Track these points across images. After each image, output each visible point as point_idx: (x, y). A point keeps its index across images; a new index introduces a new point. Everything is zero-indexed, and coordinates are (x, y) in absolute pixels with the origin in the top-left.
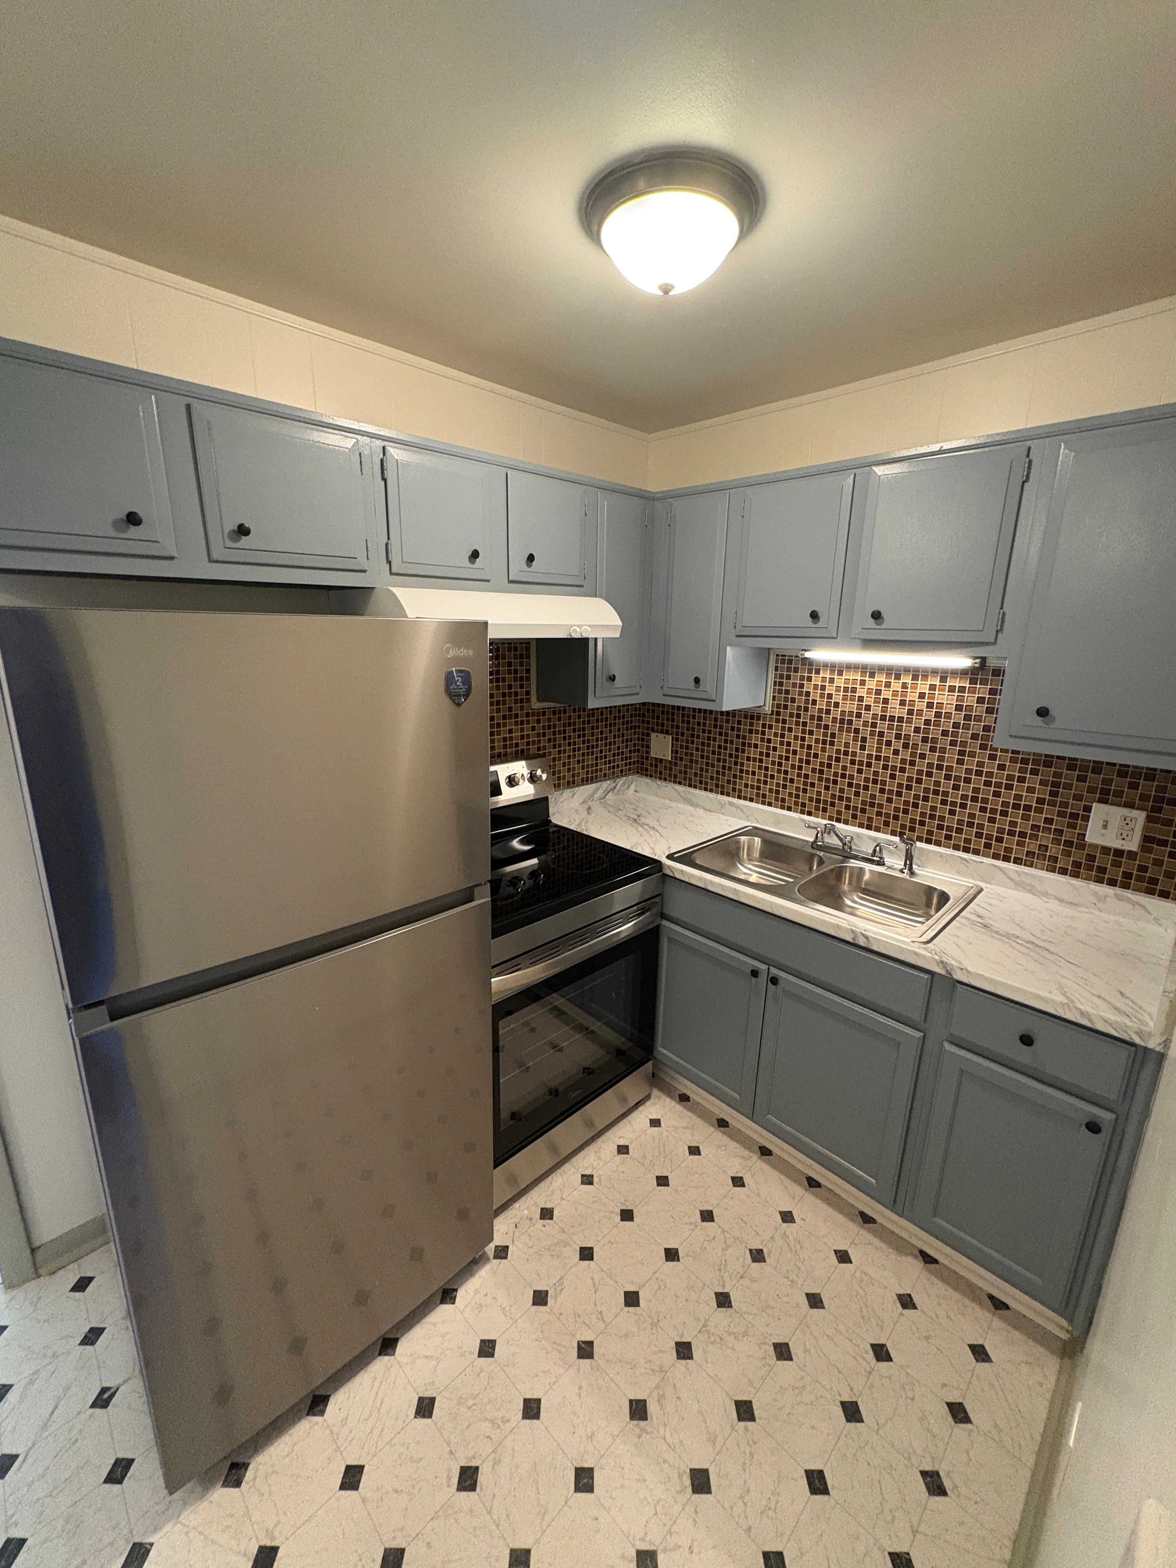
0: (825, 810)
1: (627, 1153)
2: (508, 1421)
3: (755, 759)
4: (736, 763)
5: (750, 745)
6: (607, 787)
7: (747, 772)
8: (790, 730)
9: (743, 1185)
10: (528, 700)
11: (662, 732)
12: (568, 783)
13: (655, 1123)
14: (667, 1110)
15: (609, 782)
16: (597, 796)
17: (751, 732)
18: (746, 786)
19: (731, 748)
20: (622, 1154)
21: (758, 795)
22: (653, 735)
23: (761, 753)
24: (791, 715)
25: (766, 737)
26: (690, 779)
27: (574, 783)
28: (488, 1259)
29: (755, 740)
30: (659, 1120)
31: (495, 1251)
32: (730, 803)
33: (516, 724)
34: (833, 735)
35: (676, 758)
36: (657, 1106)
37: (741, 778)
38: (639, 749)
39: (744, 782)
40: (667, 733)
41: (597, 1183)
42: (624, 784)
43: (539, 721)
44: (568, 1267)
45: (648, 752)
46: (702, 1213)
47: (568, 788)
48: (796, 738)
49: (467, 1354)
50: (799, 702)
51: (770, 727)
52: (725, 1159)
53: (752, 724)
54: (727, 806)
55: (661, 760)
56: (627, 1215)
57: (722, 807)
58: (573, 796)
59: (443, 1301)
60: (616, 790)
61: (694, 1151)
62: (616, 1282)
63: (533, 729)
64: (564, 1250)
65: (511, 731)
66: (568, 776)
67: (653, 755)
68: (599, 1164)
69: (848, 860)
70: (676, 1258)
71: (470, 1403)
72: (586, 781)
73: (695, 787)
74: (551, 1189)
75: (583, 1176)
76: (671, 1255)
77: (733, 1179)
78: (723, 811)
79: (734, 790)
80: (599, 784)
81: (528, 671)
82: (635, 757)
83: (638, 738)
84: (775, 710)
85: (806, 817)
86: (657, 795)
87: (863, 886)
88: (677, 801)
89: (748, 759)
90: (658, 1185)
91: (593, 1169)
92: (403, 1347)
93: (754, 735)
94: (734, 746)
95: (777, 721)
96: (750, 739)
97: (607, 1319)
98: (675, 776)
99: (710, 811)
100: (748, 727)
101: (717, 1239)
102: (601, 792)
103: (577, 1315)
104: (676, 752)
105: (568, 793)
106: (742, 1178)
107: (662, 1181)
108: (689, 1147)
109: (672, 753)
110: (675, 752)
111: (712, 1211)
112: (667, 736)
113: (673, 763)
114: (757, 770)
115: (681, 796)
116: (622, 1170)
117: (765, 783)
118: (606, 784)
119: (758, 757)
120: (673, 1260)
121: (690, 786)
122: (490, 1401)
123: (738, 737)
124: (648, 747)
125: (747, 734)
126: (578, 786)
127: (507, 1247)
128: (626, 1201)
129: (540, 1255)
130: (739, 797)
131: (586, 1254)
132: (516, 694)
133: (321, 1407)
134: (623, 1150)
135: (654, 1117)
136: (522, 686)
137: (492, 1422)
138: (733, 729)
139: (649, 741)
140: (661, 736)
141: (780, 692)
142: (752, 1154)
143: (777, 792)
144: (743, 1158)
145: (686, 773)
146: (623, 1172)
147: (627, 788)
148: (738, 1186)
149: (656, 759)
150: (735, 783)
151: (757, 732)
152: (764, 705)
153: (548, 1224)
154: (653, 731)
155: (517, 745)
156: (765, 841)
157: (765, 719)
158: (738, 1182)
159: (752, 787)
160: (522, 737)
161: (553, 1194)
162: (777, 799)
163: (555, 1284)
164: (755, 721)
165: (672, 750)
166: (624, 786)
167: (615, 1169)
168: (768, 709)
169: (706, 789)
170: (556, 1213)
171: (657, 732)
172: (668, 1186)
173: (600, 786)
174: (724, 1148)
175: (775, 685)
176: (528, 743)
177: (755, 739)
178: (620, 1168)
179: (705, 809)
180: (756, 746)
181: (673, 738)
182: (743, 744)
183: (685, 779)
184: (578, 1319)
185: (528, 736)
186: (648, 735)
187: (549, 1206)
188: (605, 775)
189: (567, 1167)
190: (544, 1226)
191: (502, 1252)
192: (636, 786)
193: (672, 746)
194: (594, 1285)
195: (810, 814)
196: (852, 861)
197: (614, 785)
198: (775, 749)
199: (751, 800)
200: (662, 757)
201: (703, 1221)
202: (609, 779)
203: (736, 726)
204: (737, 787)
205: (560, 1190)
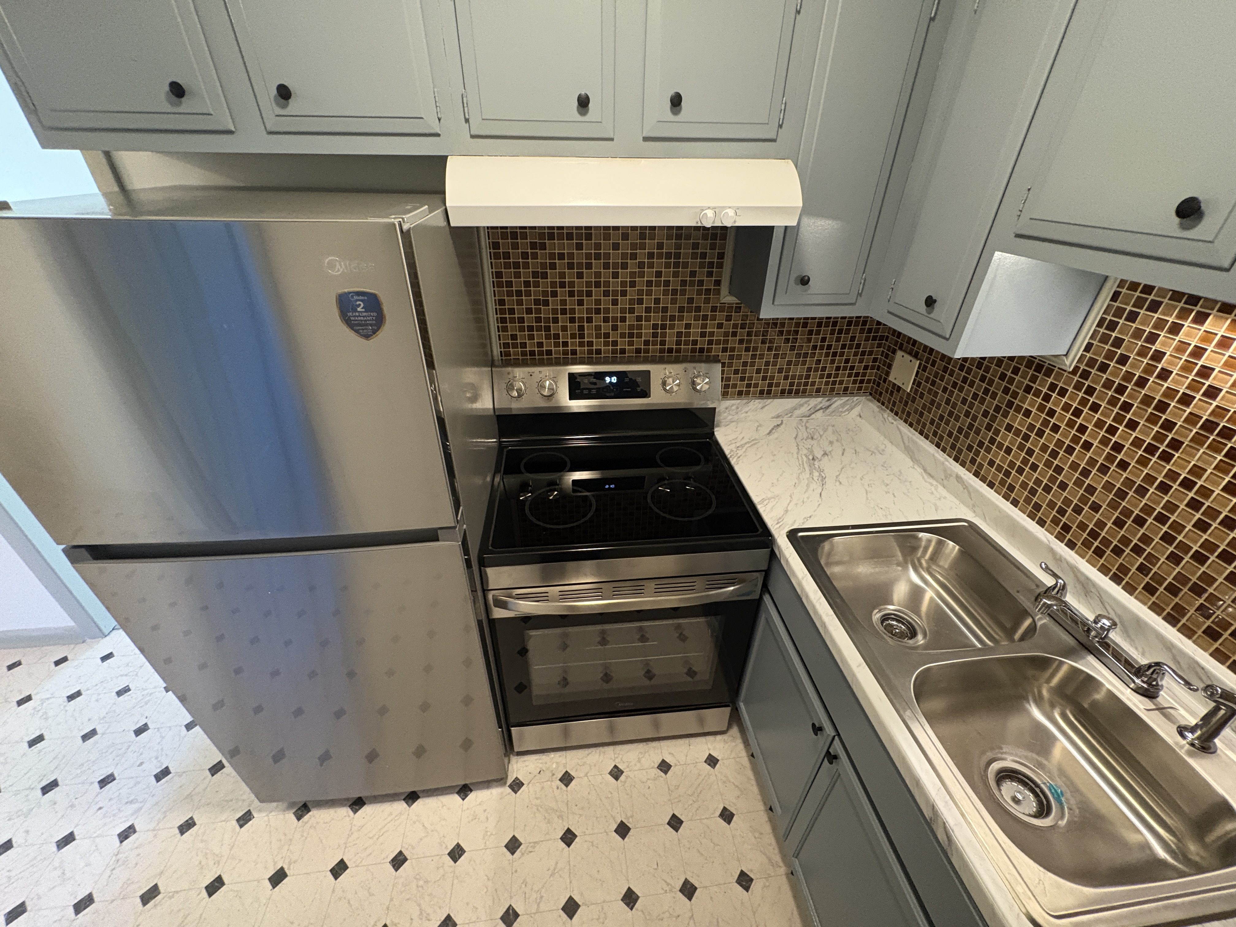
0: (1099, 553)
1: (666, 773)
2: (429, 920)
3: (1018, 433)
4: (989, 428)
5: (1018, 409)
6: (816, 405)
7: (1000, 446)
8: (1095, 408)
9: (747, 889)
10: (718, 292)
11: (910, 354)
12: (762, 392)
13: (712, 761)
14: (733, 755)
15: (820, 399)
16: (798, 412)
17: (1028, 389)
18: (991, 463)
19: (991, 404)
20: (661, 770)
21: (1002, 483)
22: (899, 353)
23: (1031, 427)
24: (1108, 384)
25: (1049, 405)
26: (924, 425)
27: (769, 392)
28: (505, 783)
29: (1029, 405)
30: (718, 760)
31: (514, 781)
32: (958, 478)
33: (696, 319)
34: (1176, 444)
35: (916, 393)
36: (726, 746)
37: (988, 450)
38: (879, 366)
39: (990, 456)
40: (916, 356)
41: (621, 781)
42: (843, 405)
43: (729, 318)
44: (548, 837)
45: (888, 374)
46: (686, 882)
47: (759, 398)
48: (1100, 424)
49: (444, 846)
50: (1133, 366)
51: (1063, 392)
52: (750, 847)
53: (1034, 379)
54: (953, 480)
55: (899, 388)
56: (623, 830)
57: (946, 477)
58: (762, 408)
59: (458, 793)
60: (830, 410)
61: (727, 816)
62: (571, 882)
63: (720, 326)
64: (556, 819)
65: (688, 326)
66: (763, 385)
67: (891, 378)
68: (635, 765)
69: (1084, 652)
70: (632, 904)
71: (421, 883)
72: (784, 394)
73: (927, 437)
74: (585, 760)
75: (616, 767)
76: (630, 898)
77: (743, 874)
78: (945, 482)
79: (973, 461)
80: (806, 399)
81: (721, 256)
82: (871, 374)
83: (883, 352)
84: (1082, 367)
85: (1061, 548)
86: (878, 430)
87: (1086, 706)
88: (897, 446)
89: (1009, 428)
90: (669, 823)
91: (628, 767)
92: (419, 804)
93: (1030, 396)
94: (996, 402)
95: (1078, 387)
96: (1023, 401)
97: (543, 907)
98: (909, 414)
99: (930, 475)
100: (1026, 382)
101: (680, 919)
102: (804, 410)
103: (525, 882)
104: (919, 384)
105: (756, 403)
106: (752, 880)
107: (675, 823)
108: (725, 809)
109: (913, 384)
110: (917, 383)
111: (696, 889)
112: (913, 360)
113: (912, 397)
114: (1015, 449)
115: (904, 443)
116: (650, 785)
117: (1020, 471)
118: (814, 402)
119: (1024, 430)
120: (627, 905)
121: (921, 433)
122: (430, 895)
123: (1006, 391)
124: (890, 366)
125: (1021, 392)
126: (775, 397)
127: (523, 784)
128: (632, 816)
129: (538, 810)
130: (976, 474)
131: (568, 838)
132: (701, 283)
133: (357, 807)
134: (664, 767)
135: (715, 754)
136: (710, 274)
137: (421, 911)
138: (1003, 377)
139: (893, 359)
140: (908, 357)
141: (1105, 339)
142: (781, 864)
143: (1033, 492)
144: (770, 860)
145: (921, 414)
146: (649, 788)
147: (847, 410)
148: (741, 886)
149: (894, 384)
150: (977, 453)
151: (1037, 393)
152: (1066, 355)
153: (561, 789)
154: (901, 348)
155: (695, 342)
156: (966, 553)
157: (1059, 376)
158: (744, 880)
159: (999, 469)
160: (703, 335)
161: (583, 765)
162: (1028, 501)
163: (530, 843)
164: (1040, 376)
165: (915, 380)
166: (843, 407)
167: (645, 780)
168: (1069, 363)
169: (938, 445)
170: (573, 783)
171: (905, 351)
172: (677, 831)
173: (806, 403)
174: (757, 835)
175: (1100, 325)
176: (710, 342)
177: (1030, 403)
178: (649, 782)
179: (925, 470)
180: (1027, 413)
181: (920, 364)
182: (1010, 404)
183: (918, 422)
184: (523, 886)
185: (712, 334)
186: (894, 352)
187: (573, 773)
188: (818, 390)
189: (609, 750)
190: (558, 788)
191: (517, 786)
192: (861, 409)
193: (916, 376)
194: (554, 870)
195: (1071, 545)
196: (1091, 659)
197: (828, 404)
198: (1056, 428)
199: (991, 485)
200: (901, 386)
201: (681, 891)
202: (824, 395)
203: (1009, 374)
204: (979, 460)
205: (590, 766)
